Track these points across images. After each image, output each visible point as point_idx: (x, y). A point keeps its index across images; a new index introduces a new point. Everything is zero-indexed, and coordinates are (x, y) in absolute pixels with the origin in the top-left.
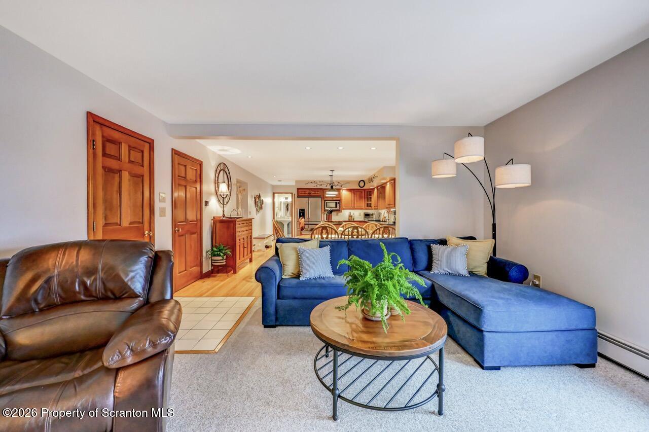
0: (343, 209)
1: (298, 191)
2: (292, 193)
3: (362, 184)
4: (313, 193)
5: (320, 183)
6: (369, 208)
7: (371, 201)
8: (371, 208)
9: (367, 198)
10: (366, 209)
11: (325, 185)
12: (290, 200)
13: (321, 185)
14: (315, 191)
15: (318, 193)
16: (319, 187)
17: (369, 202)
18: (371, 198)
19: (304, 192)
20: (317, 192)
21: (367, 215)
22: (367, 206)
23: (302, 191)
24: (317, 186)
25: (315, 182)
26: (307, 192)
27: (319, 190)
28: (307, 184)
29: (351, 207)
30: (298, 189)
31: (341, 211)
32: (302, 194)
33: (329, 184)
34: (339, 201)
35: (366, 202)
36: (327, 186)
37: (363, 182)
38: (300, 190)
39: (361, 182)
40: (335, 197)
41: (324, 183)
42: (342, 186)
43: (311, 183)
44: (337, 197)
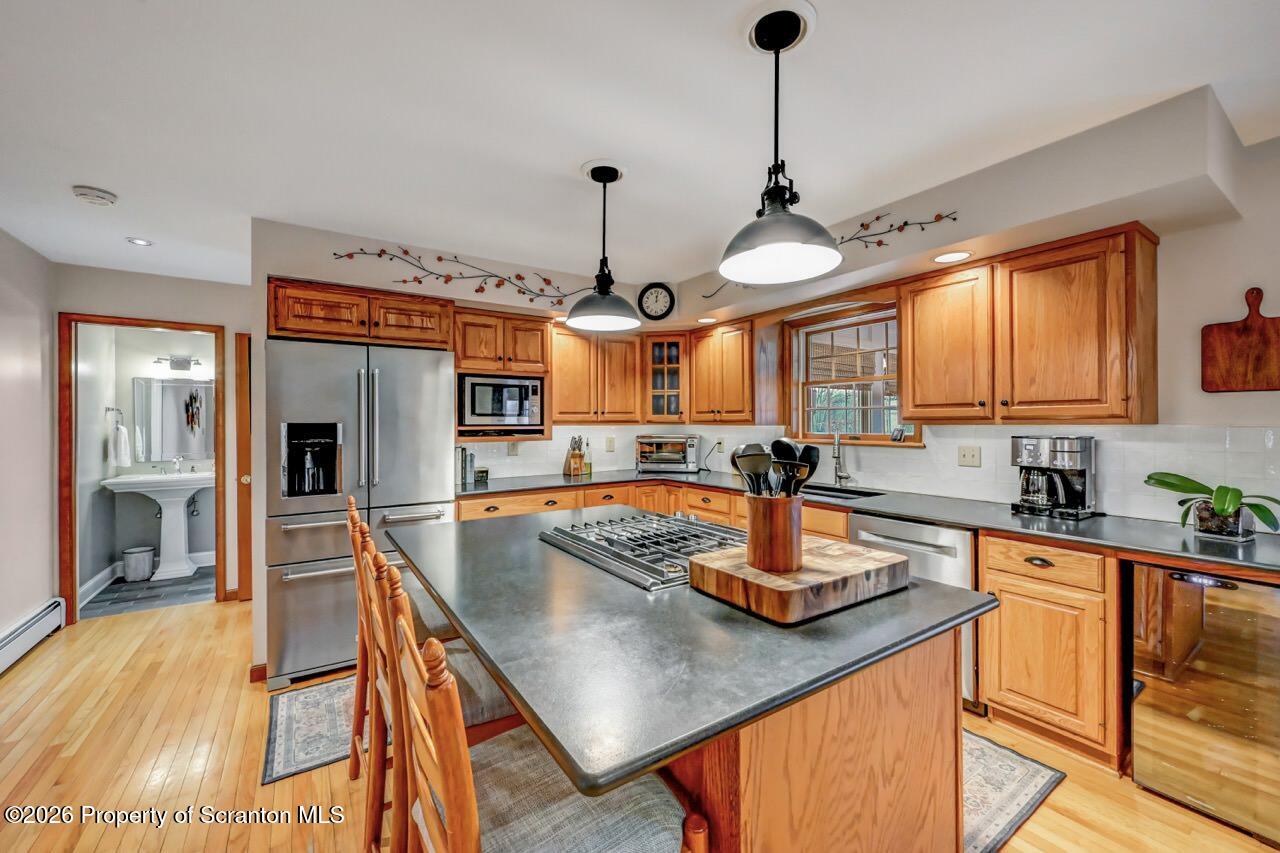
0: (556, 422)
1: (274, 300)
2: (219, 331)
3: (656, 302)
4: (392, 319)
5: (443, 268)
6: (665, 417)
7: (674, 385)
8: (675, 418)
9: (656, 373)
10: (649, 422)
11: (477, 283)
12: (203, 371)
13: (448, 279)
14: (407, 313)
15: (427, 323)
16: (432, 288)
17: (667, 392)
18: (674, 373)
19: (326, 306)
20: (417, 321)
21: (649, 450)
22: (657, 410)
23: (308, 303)
24: (420, 282)
25: (406, 252)
26: (345, 314)
27: (436, 308)
28: (350, 256)
29: (588, 413)
30: (270, 279)
31: (546, 432)
32: (310, 317)
33: (492, 281)
34: (538, 383)
35: (650, 392)
36: (480, 290)
37: (664, 293)
38: (291, 292)
39: (653, 290)
40: (517, 360)
41: (467, 272)
42: (564, 300)
43: (380, 255)
44: (529, 361)
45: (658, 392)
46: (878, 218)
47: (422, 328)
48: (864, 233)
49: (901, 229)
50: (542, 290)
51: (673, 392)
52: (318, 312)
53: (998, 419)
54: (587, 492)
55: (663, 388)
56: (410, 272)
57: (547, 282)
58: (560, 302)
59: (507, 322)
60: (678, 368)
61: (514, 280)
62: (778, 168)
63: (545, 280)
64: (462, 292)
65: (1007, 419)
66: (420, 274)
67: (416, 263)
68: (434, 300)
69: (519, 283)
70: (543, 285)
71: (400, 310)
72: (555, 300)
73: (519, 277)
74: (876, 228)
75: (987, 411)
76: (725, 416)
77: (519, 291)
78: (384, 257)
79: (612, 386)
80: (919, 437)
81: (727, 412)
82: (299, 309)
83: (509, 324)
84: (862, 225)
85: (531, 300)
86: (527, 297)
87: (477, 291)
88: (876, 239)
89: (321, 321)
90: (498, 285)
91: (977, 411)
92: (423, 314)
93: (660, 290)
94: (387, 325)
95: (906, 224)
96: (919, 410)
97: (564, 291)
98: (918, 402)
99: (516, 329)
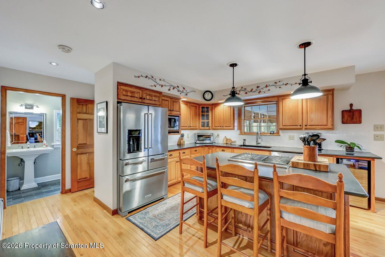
0: (181, 129)
2: (62, 96)
3: (208, 96)
4: (148, 97)
5: (161, 83)
6: (205, 128)
7: (208, 119)
8: (208, 128)
9: (203, 115)
10: (200, 129)
11: (168, 88)
13: (162, 86)
16: (158, 88)
18: (208, 116)
19: (131, 92)
20: (154, 98)
22: (203, 126)
24: (156, 86)
25: (153, 77)
26: (136, 95)
27: (158, 95)
28: (139, 77)
29: (187, 127)
30: (118, 83)
31: (180, 132)
32: (127, 96)
33: (172, 87)
34: (178, 118)
35: (201, 121)
36: (169, 90)
37: (210, 94)
38: (122, 87)
39: (207, 93)
40: (174, 111)
41: (167, 84)
42: (188, 94)
43: (146, 77)
44: (176, 111)
45: (203, 121)
46: (280, 81)
47: (155, 100)
48: (275, 84)
49: (286, 85)
50: (183, 91)
51: (207, 121)
52: (129, 94)
53: (304, 129)
54: (191, 149)
55: (205, 120)
56: (154, 83)
57: (184, 88)
58: (187, 95)
59: (172, 99)
60: (209, 114)
61: (177, 87)
62: (305, 75)
63: (183, 88)
64: (165, 90)
65: (306, 129)
66: (156, 84)
67: (155, 80)
68: (157, 92)
69: (178, 88)
70: (183, 90)
71: (149, 95)
72: (185, 94)
73: (178, 87)
74: (278, 84)
75: (301, 127)
76: (224, 128)
77: (178, 91)
78: (147, 78)
79: (192, 119)
80: (278, 133)
81: (225, 127)
82: (124, 93)
83: (172, 100)
84: (275, 83)
85: (181, 94)
86: (180, 93)
87: (168, 90)
88: (279, 86)
89: (130, 97)
90: (173, 89)
91: (299, 127)
92: (155, 96)
93: (209, 93)
94: (147, 99)
95: (287, 84)
96: (284, 127)
97: (188, 91)
98: (284, 125)
99: (173, 102)
